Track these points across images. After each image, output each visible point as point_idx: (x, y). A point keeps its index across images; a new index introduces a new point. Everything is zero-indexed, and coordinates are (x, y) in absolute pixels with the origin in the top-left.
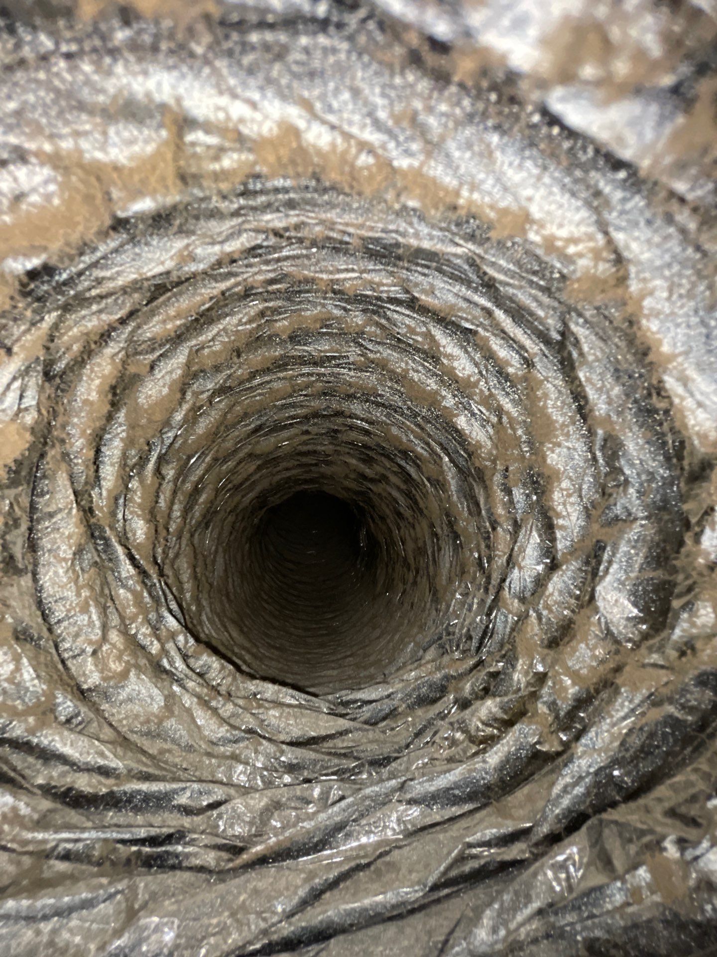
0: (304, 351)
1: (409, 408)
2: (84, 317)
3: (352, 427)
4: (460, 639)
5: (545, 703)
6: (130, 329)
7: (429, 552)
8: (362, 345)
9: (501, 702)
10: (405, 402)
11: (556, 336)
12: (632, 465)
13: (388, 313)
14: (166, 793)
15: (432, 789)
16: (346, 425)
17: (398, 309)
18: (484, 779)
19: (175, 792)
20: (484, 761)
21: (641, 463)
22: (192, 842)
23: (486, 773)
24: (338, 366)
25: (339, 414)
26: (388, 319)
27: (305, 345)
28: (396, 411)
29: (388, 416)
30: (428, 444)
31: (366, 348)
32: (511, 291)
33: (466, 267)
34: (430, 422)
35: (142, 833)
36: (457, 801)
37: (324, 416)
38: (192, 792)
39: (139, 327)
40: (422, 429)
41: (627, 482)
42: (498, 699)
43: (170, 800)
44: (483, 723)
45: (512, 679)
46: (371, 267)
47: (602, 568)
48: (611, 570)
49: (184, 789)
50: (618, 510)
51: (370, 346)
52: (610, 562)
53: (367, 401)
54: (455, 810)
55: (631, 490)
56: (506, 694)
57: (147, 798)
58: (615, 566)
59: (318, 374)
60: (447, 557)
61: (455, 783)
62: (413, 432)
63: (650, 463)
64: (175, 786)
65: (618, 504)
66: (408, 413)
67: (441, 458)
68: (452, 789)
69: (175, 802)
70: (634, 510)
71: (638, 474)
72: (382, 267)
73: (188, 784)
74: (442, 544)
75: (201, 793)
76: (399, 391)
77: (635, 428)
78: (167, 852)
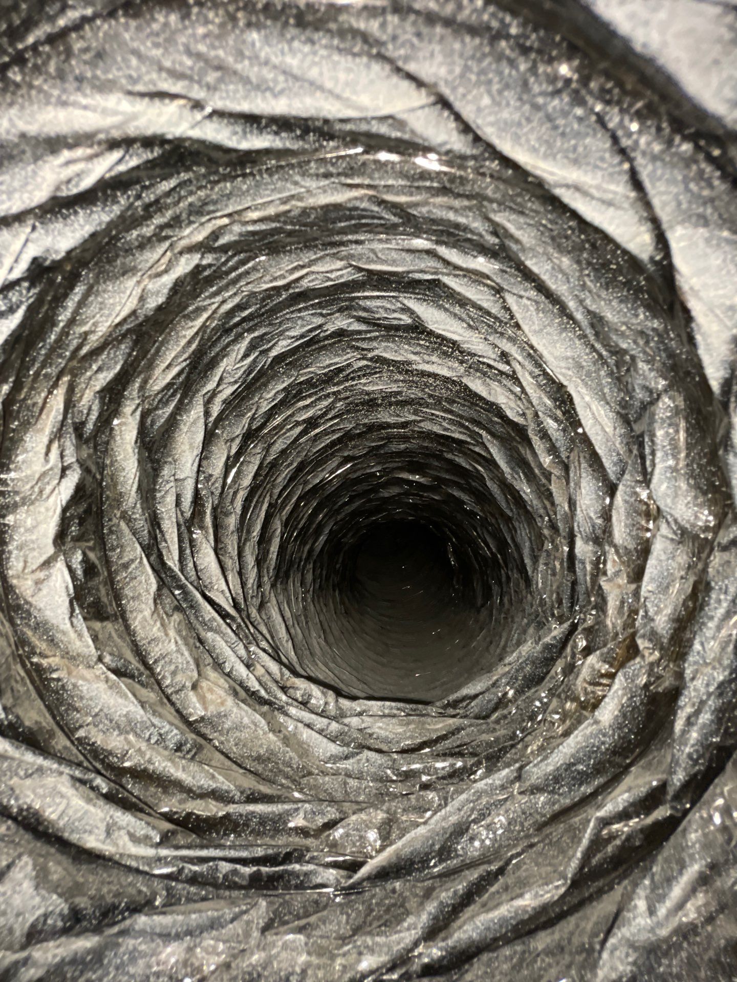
0: (310, 372)
1: (430, 396)
2: (90, 378)
3: (390, 439)
4: (552, 607)
5: (643, 636)
6: (137, 385)
7: (509, 541)
8: (357, 348)
9: (602, 655)
10: (423, 390)
11: (492, 240)
12: (623, 335)
13: (361, 303)
14: (280, 815)
15: (550, 768)
16: (382, 439)
17: (366, 294)
18: (603, 743)
19: (288, 813)
20: (597, 722)
21: (628, 328)
22: (311, 861)
23: (604, 735)
24: (346, 379)
25: (371, 428)
26: (365, 309)
27: (307, 367)
28: (421, 405)
29: (416, 413)
30: (462, 426)
31: (363, 349)
32: (424, 210)
33: (376, 209)
34: (454, 402)
35: (260, 852)
36: (583, 778)
37: (359, 435)
38: (305, 813)
39: (145, 382)
40: (450, 412)
41: (633, 358)
42: (598, 652)
43: (285, 823)
44: (590, 684)
45: (606, 626)
46: (314, 257)
47: (648, 463)
48: (657, 461)
49: (297, 810)
50: (640, 394)
51: (365, 346)
52: (653, 453)
53: (391, 404)
54: (586, 789)
55: (641, 365)
56: (605, 645)
57: (263, 820)
58: (659, 454)
59: (334, 393)
60: (524, 535)
61: (573, 756)
62: (444, 419)
63: (634, 321)
64: (287, 807)
65: (636, 387)
66: (431, 401)
67: (481, 436)
68: (574, 764)
69: (291, 825)
70: (653, 385)
71: (635, 342)
72: (322, 253)
73: (300, 805)
74: (516, 524)
75: (314, 813)
76: (413, 381)
77: (604, 294)
78: (286, 871)
